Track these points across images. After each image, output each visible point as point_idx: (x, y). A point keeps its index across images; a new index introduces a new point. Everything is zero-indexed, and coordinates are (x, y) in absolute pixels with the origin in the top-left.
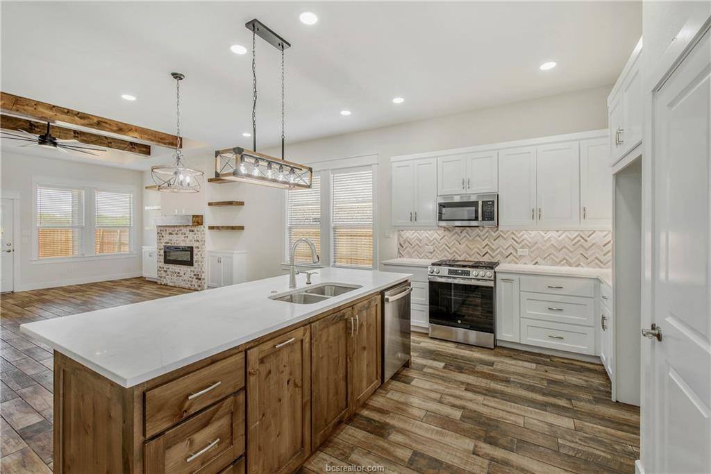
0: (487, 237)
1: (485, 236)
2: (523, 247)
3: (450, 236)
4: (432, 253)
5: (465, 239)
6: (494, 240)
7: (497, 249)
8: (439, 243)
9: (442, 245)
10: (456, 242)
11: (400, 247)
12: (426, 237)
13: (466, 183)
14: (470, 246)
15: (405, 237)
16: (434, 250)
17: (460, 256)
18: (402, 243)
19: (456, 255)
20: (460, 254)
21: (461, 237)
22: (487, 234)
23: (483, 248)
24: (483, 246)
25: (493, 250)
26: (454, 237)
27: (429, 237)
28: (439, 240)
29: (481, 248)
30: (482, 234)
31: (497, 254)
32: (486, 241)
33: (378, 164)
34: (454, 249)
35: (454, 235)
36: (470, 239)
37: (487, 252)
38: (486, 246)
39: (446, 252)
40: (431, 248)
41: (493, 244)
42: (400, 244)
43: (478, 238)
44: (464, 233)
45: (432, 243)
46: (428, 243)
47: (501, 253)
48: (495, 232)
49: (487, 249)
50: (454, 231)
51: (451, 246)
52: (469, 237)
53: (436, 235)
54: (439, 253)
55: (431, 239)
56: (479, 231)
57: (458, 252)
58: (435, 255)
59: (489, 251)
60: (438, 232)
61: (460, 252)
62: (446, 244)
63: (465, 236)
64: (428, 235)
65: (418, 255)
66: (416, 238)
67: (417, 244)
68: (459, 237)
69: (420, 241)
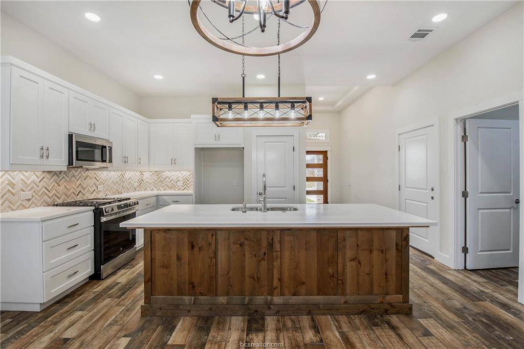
0: (80, 177)
1: (79, 176)
2: (100, 185)
3: (49, 177)
4: (29, 200)
5: (63, 180)
6: (85, 180)
7: (86, 188)
8: (38, 187)
9: (40, 190)
10: (56, 185)
12: (22, 180)
13: (92, 126)
14: (67, 187)
16: (33, 196)
17: (59, 199)
19: (55, 197)
20: (59, 196)
21: (60, 179)
22: (80, 174)
23: (78, 188)
24: (78, 185)
25: (84, 189)
26: (53, 178)
27: (26, 181)
28: (38, 183)
29: (75, 188)
31: (86, 192)
32: (79, 182)
34: (54, 192)
35: (53, 176)
36: (68, 179)
37: (80, 191)
38: (79, 185)
39: (46, 196)
40: (28, 194)
41: (84, 184)
43: (74, 178)
46: (24, 188)
47: (89, 191)
48: (84, 173)
49: (80, 189)
51: (51, 189)
52: (66, 178)
53: (34, 178)
54: (39, 198)
55: (29, 182)
56: (74, 172)
57: (57, 194)
58: (33, 202)
59: (82, 191)
60: (36, 173)
61: (59, 194)
62: (45, 188)
63: (63, 178)
64: (24, 178)
65: (9, 207)
66: (7, 182)
67: (9, 190)
68: (57, 178)
69: (12, 185)
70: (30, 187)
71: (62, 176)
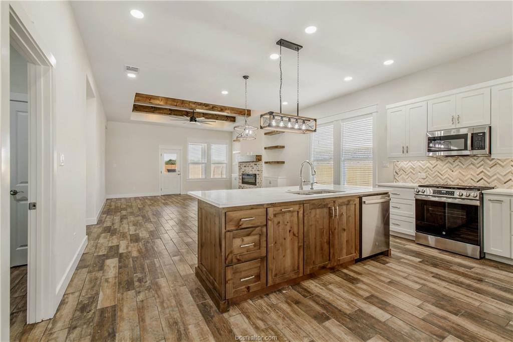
0: (482, 165)
1: (480, 164)
3: (442, 165)
4: (424, 179)
5: (458, 167)
6: (490, 168)
7: (493, 176)
8: (432, 171)
9: (434, 173)
10: (449, 170)
11: (395, 174)
12: (419, 166)
13: (455, 119)
14: (463, 173)
15: (400, 166)
16: (427, 177)
17: (453, 182)
18: (397, 171)
19: (448, 180)
20: (452, 179)
21: (454, 166)
22: (483, 162)
23: (478, 175)
24: (478, 173)
25: (489, 177)
26: (447, 165)
28: (431, 168)
29: (475, 175)
30: (476, 162)
31: (494, 180)
32: (481, 169)
33: (377, 112)
34: (447, 176)
35: (446, 164)
36: (463, 167)
37: (482, 178)
38: (481, 173)
39: (438, 178)
41: (488, 171)
42: (396, 172)
43: (472, 166)
44: (457, 162)
45: (424, 172)
46: (421, 171)
47: (498, 179)
48: (491, 161)
49: (482, 175)
50: (447, 161)
51: (443, 174)
52: (462, 165)
53: (428, 164)
54: (432, 179)
55: (424, 168)
56: (473, 160)
57: (450, 178)
58: (427, 181)
59: (484, 178)
60: (431, 161)
61: (452, 178)
62: (438, 172)
63: (458, 165)
64: (421, 165)
65: (411, 181)
66: (410, 167)
67: (411, 172)
68: (451, 166)
69: (414, 169)
70: (425, 170)
71: (456, 164)
